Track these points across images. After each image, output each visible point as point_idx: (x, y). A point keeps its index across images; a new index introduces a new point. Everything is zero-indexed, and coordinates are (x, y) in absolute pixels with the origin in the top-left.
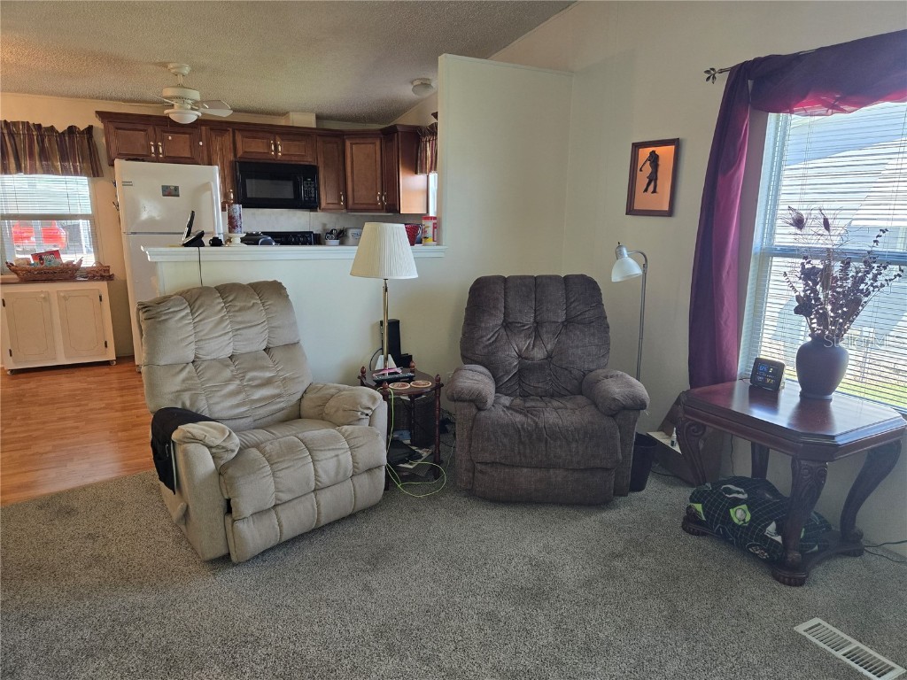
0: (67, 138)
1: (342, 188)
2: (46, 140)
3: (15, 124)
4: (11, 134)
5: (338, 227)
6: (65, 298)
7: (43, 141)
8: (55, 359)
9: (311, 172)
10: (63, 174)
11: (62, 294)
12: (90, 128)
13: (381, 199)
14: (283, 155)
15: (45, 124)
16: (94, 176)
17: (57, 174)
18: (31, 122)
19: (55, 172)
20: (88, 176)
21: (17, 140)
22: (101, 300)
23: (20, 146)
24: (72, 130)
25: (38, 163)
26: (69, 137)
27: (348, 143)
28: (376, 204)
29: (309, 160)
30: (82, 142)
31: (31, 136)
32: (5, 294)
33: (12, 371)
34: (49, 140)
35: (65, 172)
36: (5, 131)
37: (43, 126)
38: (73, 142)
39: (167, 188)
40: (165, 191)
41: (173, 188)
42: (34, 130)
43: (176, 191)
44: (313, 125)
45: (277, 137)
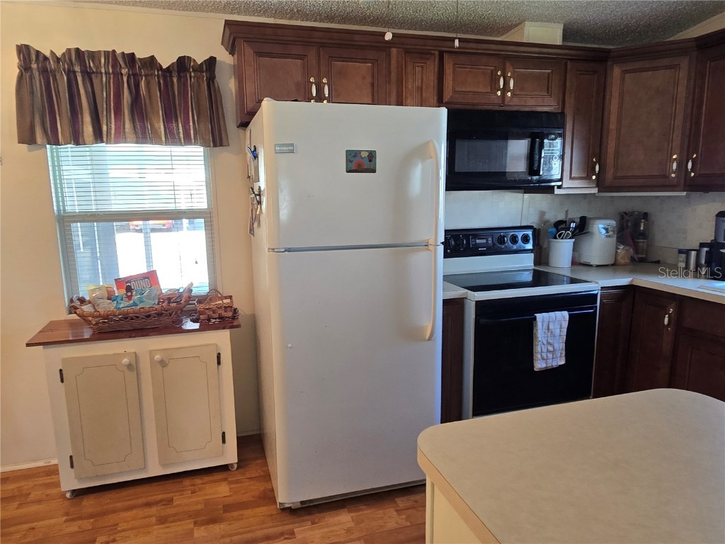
0: (175, 80)
2: (143, 84)
3: (93, 55)
4: (87, 74)
6: (163, 363)
7: (137, 86)
8: (144, 468)
10: (167, 143)
11: (158, 357)
12: (211, 62)
13: (681, 166)
14: (513, 96)
15: (141, 54)
16: (215, 145)
17: (159, 142)
18: (118, 51)
19: (155, 139)
20: (205, 144)
21: (96, 81)
22: (219, 363)
23: (102, 95)
24: (183, 63)
25: (128, 125)
26: (179, 78)
29: (551, 103)
30: (199, 86)
31: (118, 75)
32: (64, 361)
33: (73, 491)
34: (148, 84)
35: (171, 139)
36: (77, 69)
37: (138, 56)
38: (185, 85)
39: (355, 156)
40: (351, 162)
41: (365, 155)
42: (123, 65)
43: (370, 161)
44: (558, 41)
45: (508, 64)
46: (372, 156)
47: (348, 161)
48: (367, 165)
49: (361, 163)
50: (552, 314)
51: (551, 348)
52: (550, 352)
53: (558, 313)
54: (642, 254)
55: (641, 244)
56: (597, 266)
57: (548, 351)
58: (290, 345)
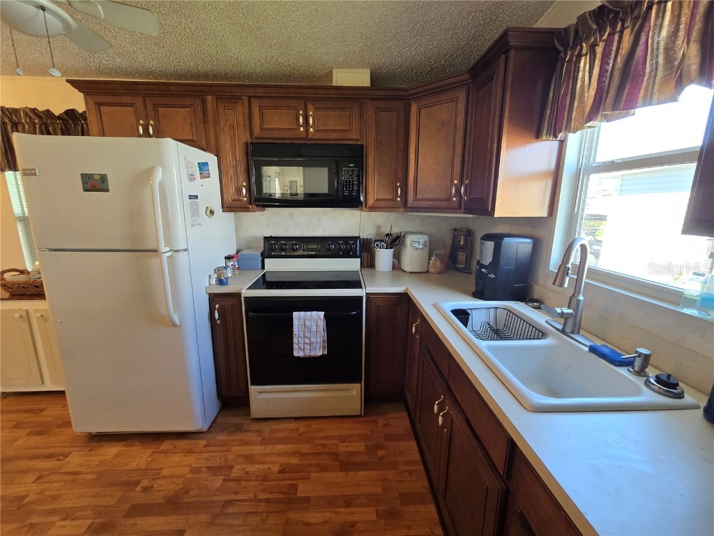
1: (400, 176)
5: (395, 231)
8: (42, 384)
9: (356, 155)
13: (458, 191)
14: (317, 131)
15: (41, 108)
24: (74, 114)
27: (414, 108)
28: (450, 199)
29: (354, 136)
39: (89, 178)
40: (87, 183)
41: (98, 177)
42: (34, 117)
43: (103, 182)
44: (367, 83)
45: (309, 105)
46: (103, 178)
47: (84, 183)
48: (101, 186)
49: (94, 184)
50: (309, 313)
51: (307, 341)
52: (307, 344)
53: (315, 313)
54: (462, 265)
55: (460, 257)
56: (410, 272)
57: (305, 343)
58: (59, 321)
